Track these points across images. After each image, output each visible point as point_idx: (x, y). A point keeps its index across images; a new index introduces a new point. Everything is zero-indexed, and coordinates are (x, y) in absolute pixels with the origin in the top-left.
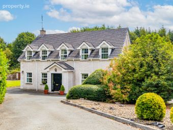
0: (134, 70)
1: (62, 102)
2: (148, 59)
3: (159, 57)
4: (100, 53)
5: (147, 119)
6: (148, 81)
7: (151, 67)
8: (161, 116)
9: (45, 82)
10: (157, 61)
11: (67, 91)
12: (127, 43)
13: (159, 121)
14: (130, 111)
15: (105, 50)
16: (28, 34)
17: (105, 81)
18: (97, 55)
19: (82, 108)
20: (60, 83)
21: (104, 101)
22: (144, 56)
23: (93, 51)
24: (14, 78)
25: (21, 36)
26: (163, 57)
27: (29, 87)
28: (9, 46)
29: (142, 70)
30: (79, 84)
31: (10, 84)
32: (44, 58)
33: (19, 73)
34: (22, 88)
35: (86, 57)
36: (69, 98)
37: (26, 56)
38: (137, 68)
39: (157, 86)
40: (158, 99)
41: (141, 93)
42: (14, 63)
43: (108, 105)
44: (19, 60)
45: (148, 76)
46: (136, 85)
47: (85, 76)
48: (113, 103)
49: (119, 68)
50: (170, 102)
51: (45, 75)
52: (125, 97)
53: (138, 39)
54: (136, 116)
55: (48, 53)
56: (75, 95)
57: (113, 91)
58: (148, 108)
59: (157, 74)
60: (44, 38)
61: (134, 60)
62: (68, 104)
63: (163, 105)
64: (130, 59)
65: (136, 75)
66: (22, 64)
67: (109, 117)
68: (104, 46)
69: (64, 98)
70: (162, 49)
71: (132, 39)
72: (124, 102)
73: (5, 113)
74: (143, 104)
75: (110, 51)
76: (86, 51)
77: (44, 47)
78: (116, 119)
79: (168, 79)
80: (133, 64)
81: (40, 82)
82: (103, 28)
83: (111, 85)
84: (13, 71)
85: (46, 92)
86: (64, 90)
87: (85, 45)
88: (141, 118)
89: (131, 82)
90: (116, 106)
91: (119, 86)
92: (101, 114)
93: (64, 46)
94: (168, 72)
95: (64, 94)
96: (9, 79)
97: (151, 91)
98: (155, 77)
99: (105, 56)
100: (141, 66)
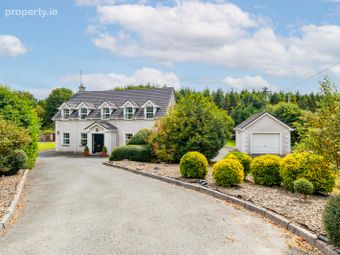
0: (179, 130)
1: (105, 164)
2: (192, 119)
3: (203, 117)
4: (145, 113)
5: (191, 178)
6: (192, 140)
7: (194, 127)
8: (204, 174)
9: (84, 143)
10: (201, 121)
11: (109, 153)
12: (172, 102)
13: (202, 178)
14: (174, 171)
15: (150, 109)
16: (64, 90)
17: (150, 141)
18: (142, 114)
19: (126, 169)
20: (102, 144)
21: (149, 161)
22: (189, 115)
23: (137, 110)
24: (48, 139)
25: (56, 92)
26: (206, 117)
27: (65, 149)
28: (41, 103)
29: (187, 129)
30: (123, 144)
31: (42, 146)
32: (84, 117)
33: (54, 135)
34: (57, 150)
35: (130, 116)
36: (111, 159)
37: (62, 114)
38: (182, 128)
39: (201, 145)
40: (201, 157)
41: (185, 152)
42: (47, 122)
43: (153, 165)
44: (53, 119)
45: (192, 135)
46: (181, 144)
47: (129, 136)
48: (159, 163)
49: (164, 127)
50: (213, 160)
51: (85, 136)
52: (170, 157)
53: (183, 99)
54: (180, 175)
55: (88, 112)
56: (118, 156)
57: (158, 151)
58: (192, 166)
59: (200, 133)
60: (83, 95)
61: (179, 120)
62: (111, 165)
63: (206, 163)
64: (174, 119)
65: (181, 135)
66: (57, 124)
67: (154, 177)
68: (149, 105)
69: (107, 160)
70: (206, 109)
71: (177, 99)
72: (169, 162)
73: (37, 180)
74: (187, 162)
75: (155, 110)
76: (130, 110)
77: (83, 105)
78: (161, 179)
79: (210, 139)
80: (178, 124)
81: (80, 143)
82: (148, 87)
83: (156, 145)
84: (46, 131)
85: (86, 154)
86: (106, 151)
87: (129, 104)
88: (185, 176)
89: (175, 141)
90: (161, 166)
91: (164, 146)
92: (146, 175)
93: (106, 105)
94: (211, 131)
95: (106, 156)
96: (42, 140)
97: (195, 150)
98: (199, 136)
99: (150, 116)
100: (186, 125)
